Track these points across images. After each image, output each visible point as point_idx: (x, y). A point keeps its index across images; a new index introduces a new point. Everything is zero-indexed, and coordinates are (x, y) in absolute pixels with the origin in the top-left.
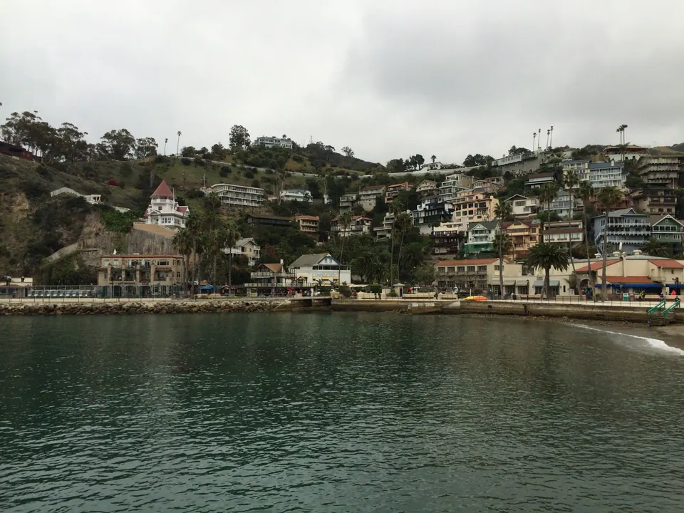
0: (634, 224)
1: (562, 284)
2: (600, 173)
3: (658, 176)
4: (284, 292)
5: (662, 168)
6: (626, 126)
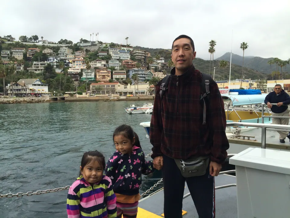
0: (142, 73)
1: (146, 91)
2: (123, 54)
3: (139, 57)
4: (26, 95)
5: (140, 54)
6: (128, 38)
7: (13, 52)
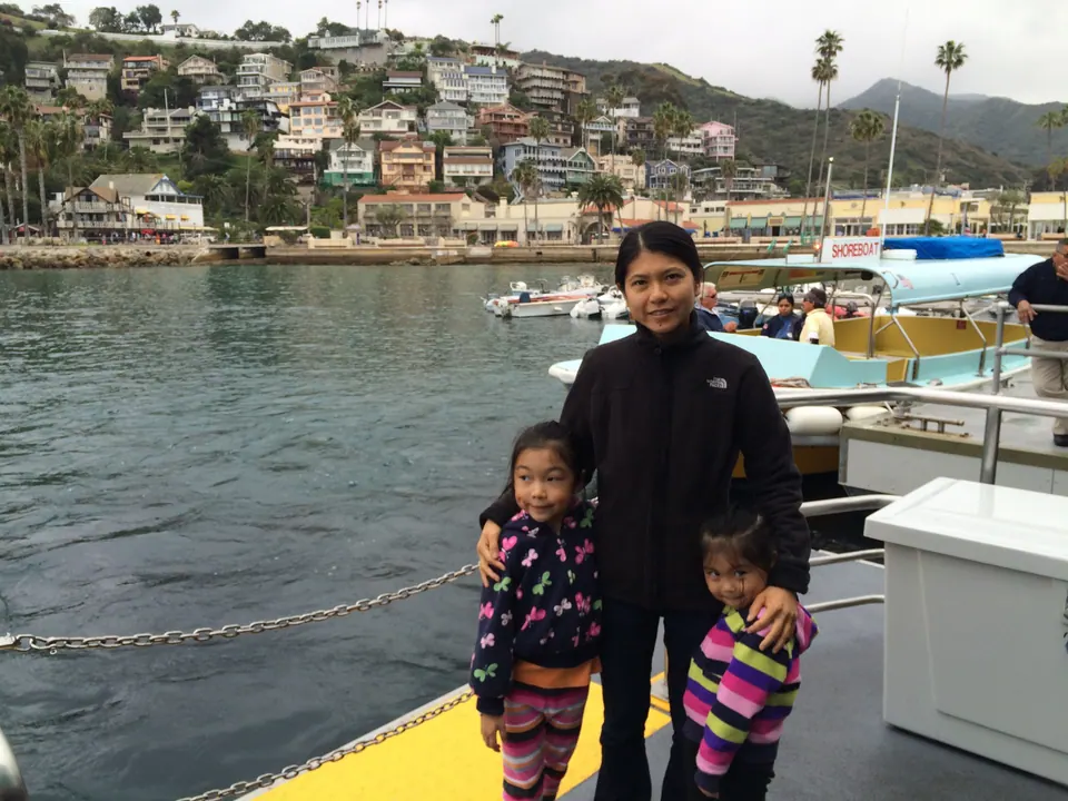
0: (551, 157)
1: (566, 229)
2: (480, 82)
3: (542, 94)
5: (547, 84)
6: (501, 17)
7: (68, 70)
